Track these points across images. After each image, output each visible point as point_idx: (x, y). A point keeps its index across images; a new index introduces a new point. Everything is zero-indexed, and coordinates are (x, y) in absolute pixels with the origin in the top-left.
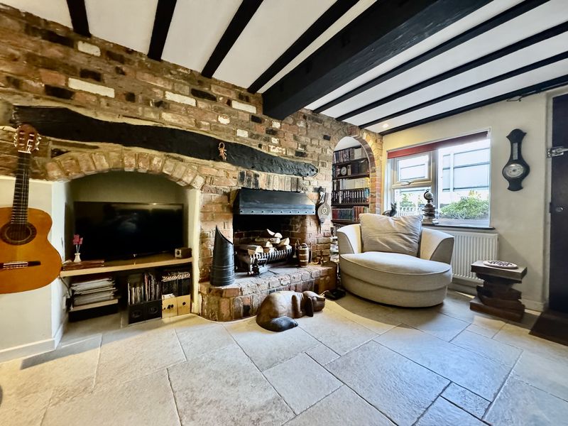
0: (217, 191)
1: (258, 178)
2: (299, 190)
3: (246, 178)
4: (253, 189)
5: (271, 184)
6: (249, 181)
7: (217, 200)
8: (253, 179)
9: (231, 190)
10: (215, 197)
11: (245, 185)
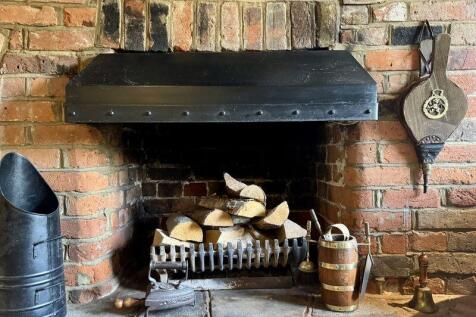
0: (40, 64)
1: (162, 18)
2: (323, 44)
3: (123, 21)
4: (151, 51)
5: (212, 31)
6: (134, 29)
7: (40, 89)
8: (146, 24)
9: (79, 59)
10: (35, 81)
11: (123, 42)
